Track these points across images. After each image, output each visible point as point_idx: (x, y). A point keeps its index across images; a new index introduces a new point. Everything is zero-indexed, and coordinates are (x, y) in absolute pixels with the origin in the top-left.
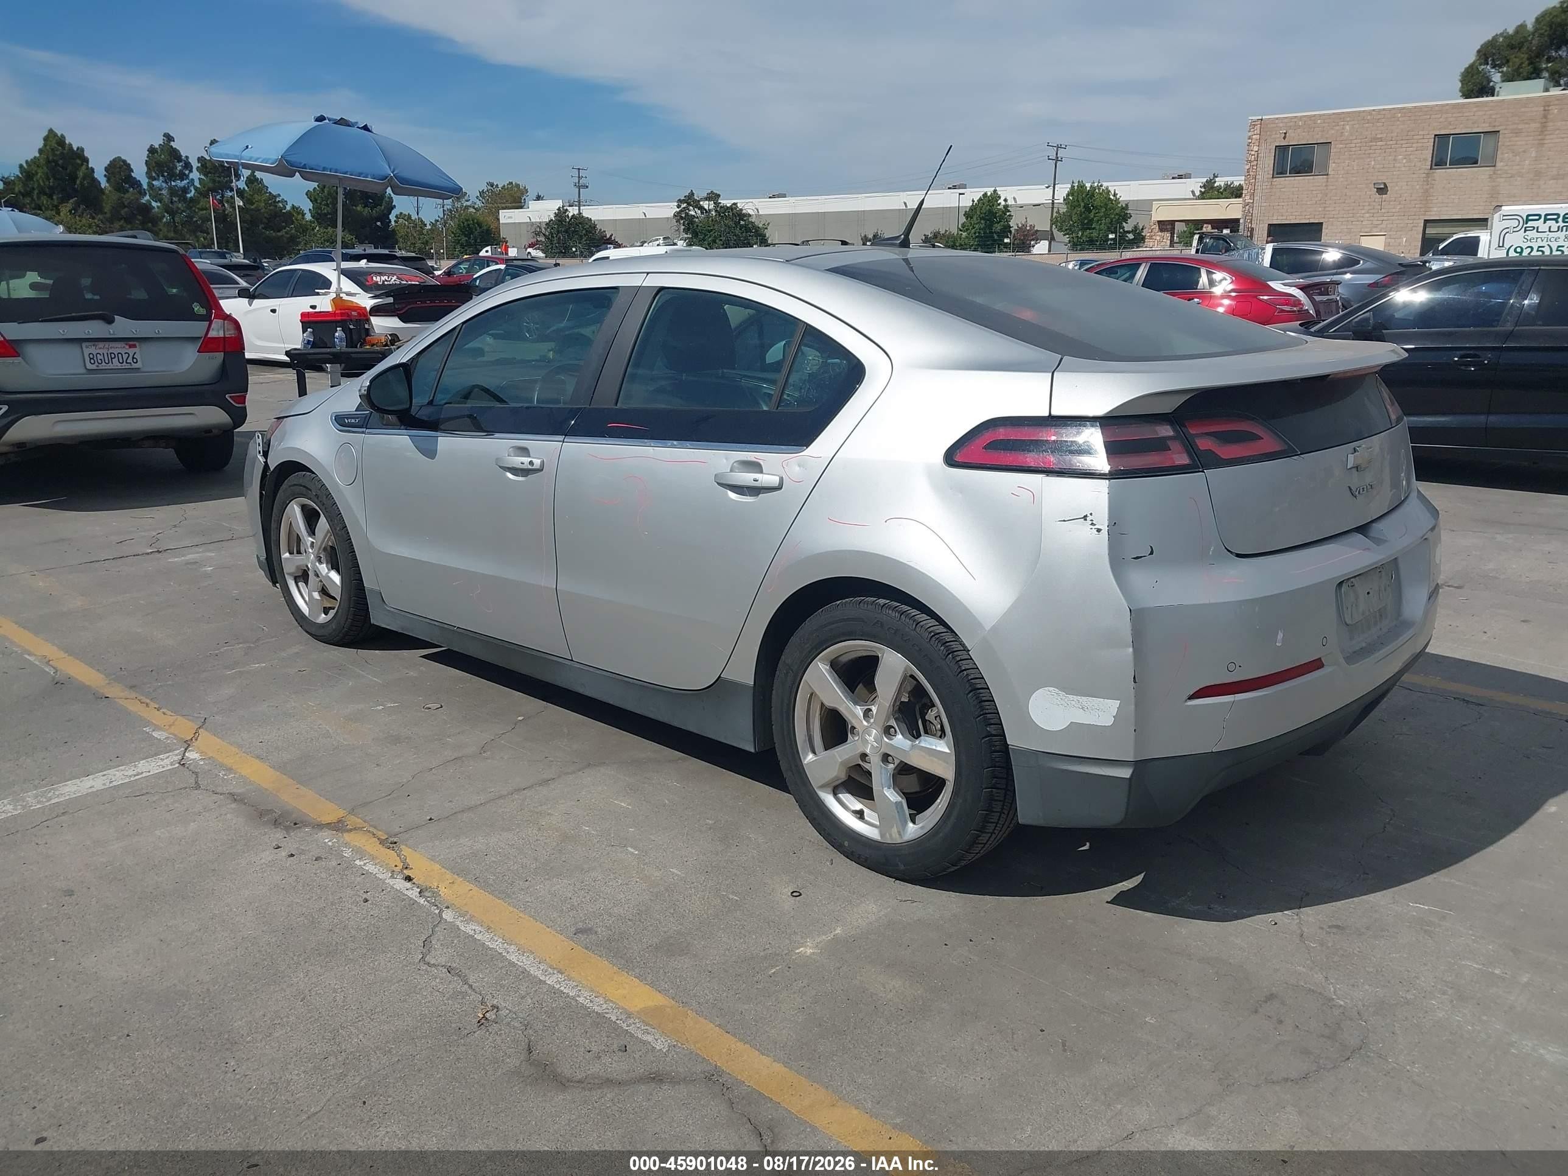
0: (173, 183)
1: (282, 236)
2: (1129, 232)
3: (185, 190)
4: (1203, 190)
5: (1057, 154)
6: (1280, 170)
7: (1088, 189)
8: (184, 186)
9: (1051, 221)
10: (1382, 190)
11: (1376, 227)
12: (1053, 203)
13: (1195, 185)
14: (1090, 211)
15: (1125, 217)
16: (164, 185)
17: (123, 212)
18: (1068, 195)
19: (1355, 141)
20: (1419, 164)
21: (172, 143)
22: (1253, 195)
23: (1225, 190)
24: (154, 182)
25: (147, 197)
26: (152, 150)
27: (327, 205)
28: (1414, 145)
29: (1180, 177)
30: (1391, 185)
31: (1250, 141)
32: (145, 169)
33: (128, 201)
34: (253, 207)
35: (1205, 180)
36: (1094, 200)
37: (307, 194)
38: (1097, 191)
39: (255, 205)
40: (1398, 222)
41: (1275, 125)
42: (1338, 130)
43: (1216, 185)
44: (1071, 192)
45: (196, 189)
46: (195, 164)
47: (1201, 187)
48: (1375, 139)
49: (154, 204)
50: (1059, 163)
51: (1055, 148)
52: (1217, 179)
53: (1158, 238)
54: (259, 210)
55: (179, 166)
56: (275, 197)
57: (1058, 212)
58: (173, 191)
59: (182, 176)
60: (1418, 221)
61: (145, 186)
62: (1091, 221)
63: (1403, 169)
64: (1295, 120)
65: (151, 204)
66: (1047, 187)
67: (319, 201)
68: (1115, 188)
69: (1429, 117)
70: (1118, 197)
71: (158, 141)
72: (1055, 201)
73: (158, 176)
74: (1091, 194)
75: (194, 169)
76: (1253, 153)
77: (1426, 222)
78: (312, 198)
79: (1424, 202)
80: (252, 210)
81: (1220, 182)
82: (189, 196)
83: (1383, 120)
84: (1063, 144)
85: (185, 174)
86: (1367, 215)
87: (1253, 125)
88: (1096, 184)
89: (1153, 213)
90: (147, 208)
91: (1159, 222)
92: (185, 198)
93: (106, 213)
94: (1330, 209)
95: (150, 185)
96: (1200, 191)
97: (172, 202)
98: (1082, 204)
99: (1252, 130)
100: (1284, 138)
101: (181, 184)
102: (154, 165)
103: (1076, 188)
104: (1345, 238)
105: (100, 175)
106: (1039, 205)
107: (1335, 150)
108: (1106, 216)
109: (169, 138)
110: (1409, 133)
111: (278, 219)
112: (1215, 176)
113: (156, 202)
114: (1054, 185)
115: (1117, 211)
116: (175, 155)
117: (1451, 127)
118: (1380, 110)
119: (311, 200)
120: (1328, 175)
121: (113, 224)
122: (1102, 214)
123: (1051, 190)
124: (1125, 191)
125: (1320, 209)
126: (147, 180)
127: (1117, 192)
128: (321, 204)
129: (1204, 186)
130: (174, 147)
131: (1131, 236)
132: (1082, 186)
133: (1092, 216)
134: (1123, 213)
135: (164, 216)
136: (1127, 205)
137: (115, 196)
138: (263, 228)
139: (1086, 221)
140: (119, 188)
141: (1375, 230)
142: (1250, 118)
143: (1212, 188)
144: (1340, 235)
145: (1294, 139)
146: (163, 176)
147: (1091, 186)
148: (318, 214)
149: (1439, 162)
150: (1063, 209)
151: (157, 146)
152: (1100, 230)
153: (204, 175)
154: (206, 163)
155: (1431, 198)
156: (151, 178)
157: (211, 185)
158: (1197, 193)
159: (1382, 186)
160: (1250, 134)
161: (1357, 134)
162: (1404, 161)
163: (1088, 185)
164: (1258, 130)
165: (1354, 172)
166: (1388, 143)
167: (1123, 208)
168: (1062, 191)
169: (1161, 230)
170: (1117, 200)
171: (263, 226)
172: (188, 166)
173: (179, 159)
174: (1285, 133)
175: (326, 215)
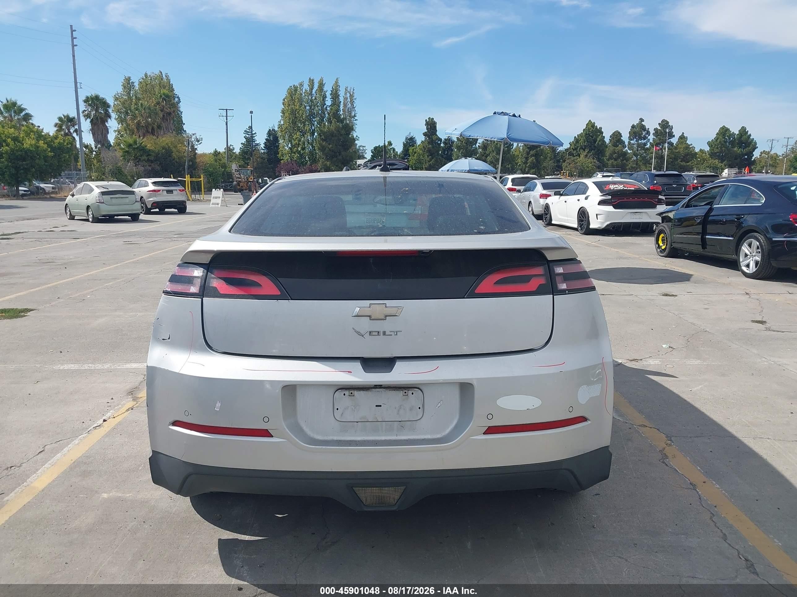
0: (640, 141)
1: (689, 165)
3: (645, 144)
8: (645, 143)
16: (636, 142)
17: (614, 156)
21: (643, 123)
24: (631, 142)
25: (627, 148)
26: (633, 127)
27: (717, 148)
32: (629, 135)
33: (618, 150)
34: (677, 151)
37: (707, 143)
39: (678, 150)
45: (651, 143)
46: (652, 131)
49: (629, 151)
54: (680, 152)
55: (644, 133)
56: (689, 145)
58: (639, 145)
59: (645, 138)
61: (627, 143)
65: (627, 152)
67: (713, 147)
71: (636, 122)
73: (634, 139)
75: (651, 134)
78: (710, 145)
80: (676, 152)
82: (646, 147)
85: (646, 137)
90: (626, 153)
92: (644, 148)
93: (607, 156)
95: (629, 143)
97: (638, 150)
101: (643, 141)
102: (633, 133)
105: (607, 140)
109: (642, 120)
111: (688, 156)
113: (630, 150)
116: (643, 128)
119: (709, 146)
121: (609, 161)
126: (628, 140)
128: (714, 148)
130: (643, 124)
135: (633, 157)
137: (612, 148)
138: (680, 161)
140: (615, 145)
146: (636, 138)
148: (712, 153)
151: (635, 124)
153: (656, 137)
154: (657, 131)
156: (630, 139)
157: (658, 141)
171: (680, 160)
172: (648, 133)
173: (645, 130)
175: (716, 153)
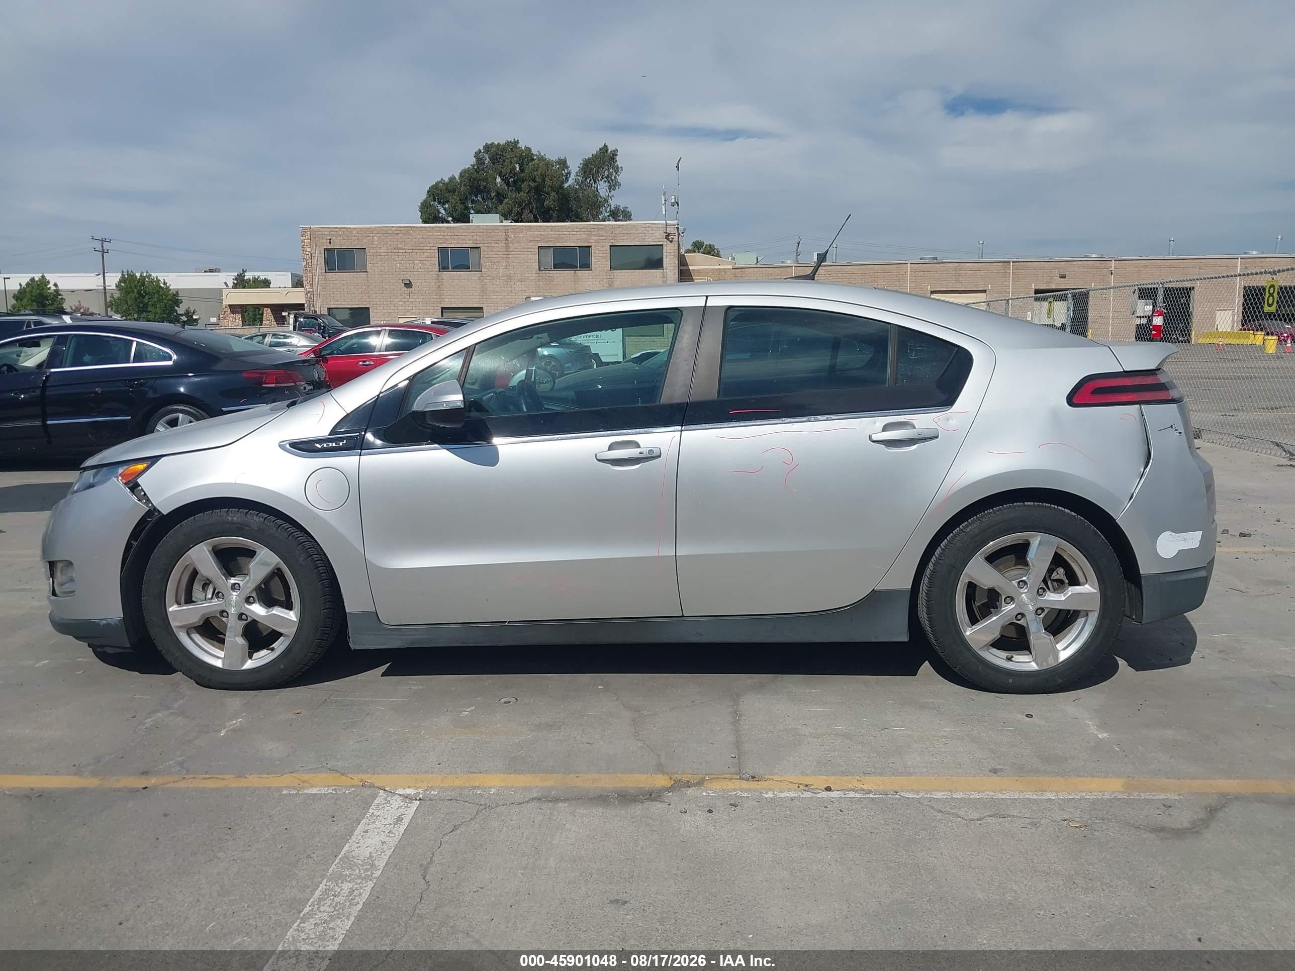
2: (182, 315)
4: (236, 282)
5: (102, 247)
6: (330, 267)
7: (138, 278)
9: (106, 304)
10: (408, 285)
11: (408, 312)
12: (105, 289)
13: (229, 278)
14: (144, 297)
15: (177, 302)
18: (120, 281)
19: (383, 248)
20: (430, 267)
22: (311, 285)
23: (254, 282)
28: (425, 254)
29: (211, 271)
30: (414, 281)
31: (303, 244)
35: (236, 274)
36: (146, 288)
38: (147, 279)
40: (423, 308)
41: (321, 233)
42: (369, 240)
43: (245, 278)
44: (123, 280)
47: (233, 279)
48: (396, 248)
50: (105, 255)
51: (101, 242)
52: (246, 274)
53: (231, 319)
57: (112, 296)
60: (437, 308)
62: (146, 305)
63: (420, 270)
64: (336, 230)
66: (98, 275)
68: (165, 278)
69: (431, 234)
70: (168, 285)
72: (107, 288)
74: (142, 281)
76: (307, 253)
77: (443, 308)
79: (438, 295)
81: (249, 276)
83: (401, 235)
84: (108, 237)
86: (401, 303)
87: (304, 231)
88: (145, 274)
89: (224, 298)
91: (230, 306)
94: (373, 297)
96: (234, 283)
98: (136, 290)
99: (304, 235)
100: (330, 243)
103: (126, 276)
104: (388, 319)
106: (91, 290)
107: (370, 254)
108: (160, 301)
110: (421, 245)
112: (244, 271)
114: (104, 273)
115: (169, 297)
117: (448, 242)
118: (397, 227)
120: (367, 272)
122: (155, 299)
123: (101, 276)
124: (175, 281)
125: (366, 298)
127: (166, 281)
129: (236, 279)
131: (184, 318)
132: (132, 276)
133: (146, 301)
134: (175, 299)
136: (177, 292)
139: (141, 305)
141: (408, 313)
142: (300, 226)
143: (243, 280)
144: (384, 317)
145: (337, 244)
147: (141, 275)
149: (443, 267)
150: (117, 295)
152: (156, 313)
155: (443, 292)
158: (231, 285)
159: (408, 282)
160: (303, 238)
161: (383, 243)
162: (420, 265)
163: (138, 275)
164: (309, 235)
165: (386, 270)
166: (407, 251)
167: (174, 295)
168: (113, 280)
169: (233, 312)
170: (168, 288)
174: (330, 240)
